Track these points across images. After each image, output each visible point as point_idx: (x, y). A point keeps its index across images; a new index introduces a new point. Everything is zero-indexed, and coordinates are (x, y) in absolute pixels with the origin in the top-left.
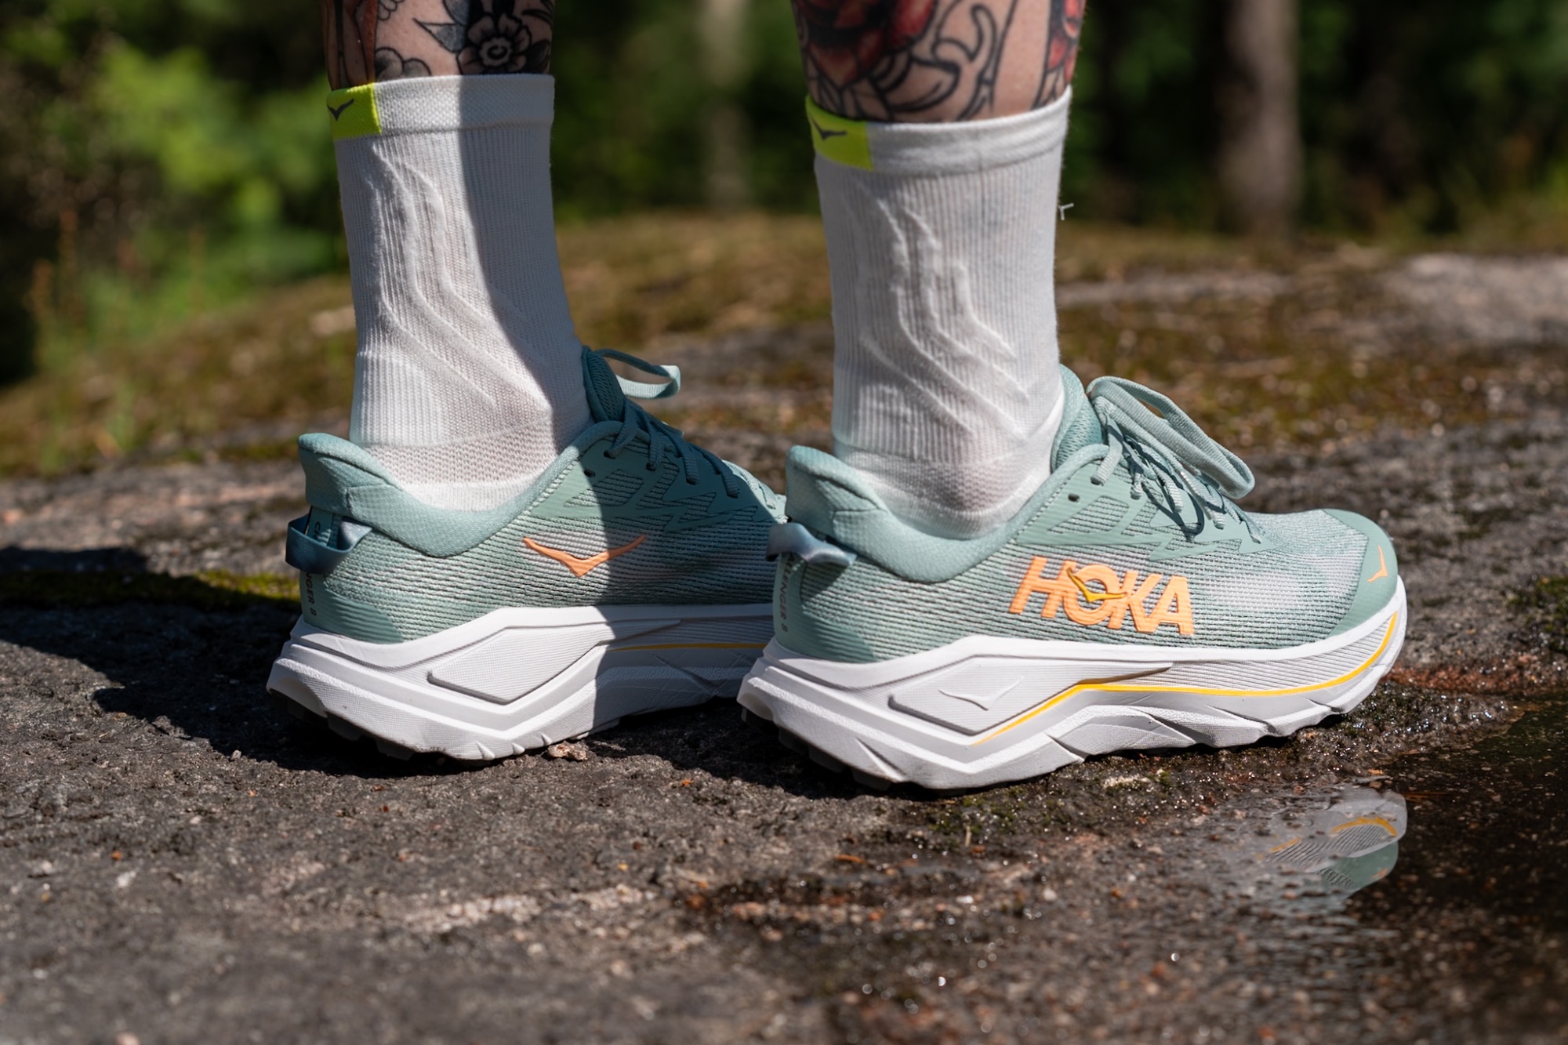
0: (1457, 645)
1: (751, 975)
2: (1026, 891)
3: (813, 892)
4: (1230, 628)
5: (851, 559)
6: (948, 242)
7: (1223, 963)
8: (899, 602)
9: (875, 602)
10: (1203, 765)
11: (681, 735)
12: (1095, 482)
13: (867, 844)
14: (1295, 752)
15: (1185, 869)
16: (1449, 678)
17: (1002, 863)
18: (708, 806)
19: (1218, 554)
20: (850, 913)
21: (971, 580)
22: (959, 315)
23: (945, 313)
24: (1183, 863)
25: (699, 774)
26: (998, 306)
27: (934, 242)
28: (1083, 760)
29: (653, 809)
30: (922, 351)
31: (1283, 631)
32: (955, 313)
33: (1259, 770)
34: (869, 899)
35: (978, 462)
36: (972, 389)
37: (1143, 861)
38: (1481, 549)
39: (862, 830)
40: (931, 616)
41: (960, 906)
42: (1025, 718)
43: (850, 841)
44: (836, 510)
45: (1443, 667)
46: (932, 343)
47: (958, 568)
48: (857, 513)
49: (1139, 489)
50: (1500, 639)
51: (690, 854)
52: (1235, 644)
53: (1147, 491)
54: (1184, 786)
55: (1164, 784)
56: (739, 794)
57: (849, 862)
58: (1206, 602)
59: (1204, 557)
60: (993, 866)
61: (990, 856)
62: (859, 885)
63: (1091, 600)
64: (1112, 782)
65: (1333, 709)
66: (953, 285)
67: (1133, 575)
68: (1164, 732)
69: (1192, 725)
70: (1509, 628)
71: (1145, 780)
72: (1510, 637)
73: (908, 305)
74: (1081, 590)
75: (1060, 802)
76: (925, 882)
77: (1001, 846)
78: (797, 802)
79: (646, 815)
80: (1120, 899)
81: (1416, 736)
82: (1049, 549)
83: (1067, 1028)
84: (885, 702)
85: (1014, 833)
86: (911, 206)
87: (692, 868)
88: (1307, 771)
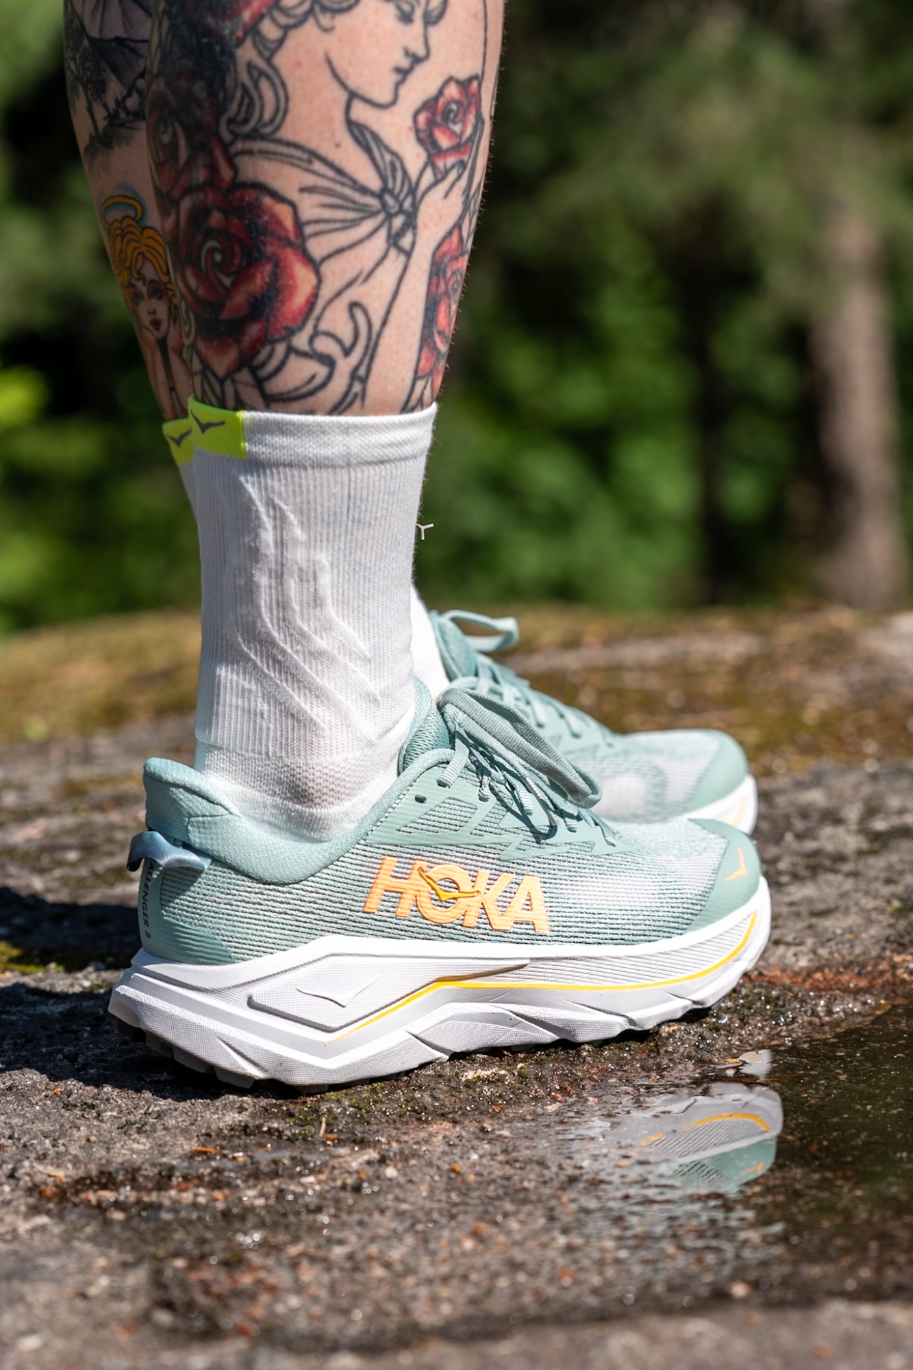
0: (834, 948)
1: (88, 1248)
2: (370, 1171)
3: (164, 1179)
4: (585, 925)
5: (206, 863)
6: (312, 534)
7: (542, 1221)
8: (254, 903)
9: (231, 905)
10: (566, 1060)
11: (60, 1051)
12: (442, 784)
13: (224, 1138)
14: (657, 1045)
15: (528, 1148)
16: (825, 979)
17: (353, 1148)
18: (78, 1112)
19: (570, 855)
20: (196, 1195)
21: (324, 881)
22: (319, 609)
23: (305, 605)
24: (528, 1143)
25: (72, 1084)
26: (356, 604)
27: (299, 533)
28: (447, 1057)
29: (24, 1116)
30: (282, 644)
31: (638, 927)
32: (315, 607)
33: (620, 1063)
34: (217, 1182)
35: (328, 758)
36: (327, 685)
37: (489, 1143)
38: (877, 864)
39: (221, 1125)
40: (287, 916)
41: (303, 1185)
42: (384, 1014)
43: (208, 1135)
44: (190, 816)
45: (820, 969)
46: (291, 635)
47: (310, 870)
48: (210, 819)
49: (487, 791)
50: (878, 942)
51: (52, 1152)
52: (591, 941)
53: (496, 795)
54: (541, 1078)
55: (522, 1076)
56: (108, 1100)
57: (205, 1153)
58: (559, 900)
59: (556, 857)
60: (342, 1151)
61: (340, 1143)
62: (208, 1171)
63: (443, 899)
64: (470, 1075)
65: (695, 1002)
66: (315, 578)
67: (484, 875)
68: (525, 1028)
69: (552, 1020)
70: (889, 932)
71: (503, 1072)
72: (888, 940)
73: (271, 595)
74: (433, 889)
75: (418, 1095)
76: (273, 1166)
77: (353, 1133)
78: (163, 1104)
79: (16, 1121)
80: (458, 1173)
81: (779, 1029)
82: (399, 849)
83: (380, 1280)
84: (245, 1001)
85: (368, 1123)
86: (280, 495)
87: (52, 1164)
88: (665, 1061)
